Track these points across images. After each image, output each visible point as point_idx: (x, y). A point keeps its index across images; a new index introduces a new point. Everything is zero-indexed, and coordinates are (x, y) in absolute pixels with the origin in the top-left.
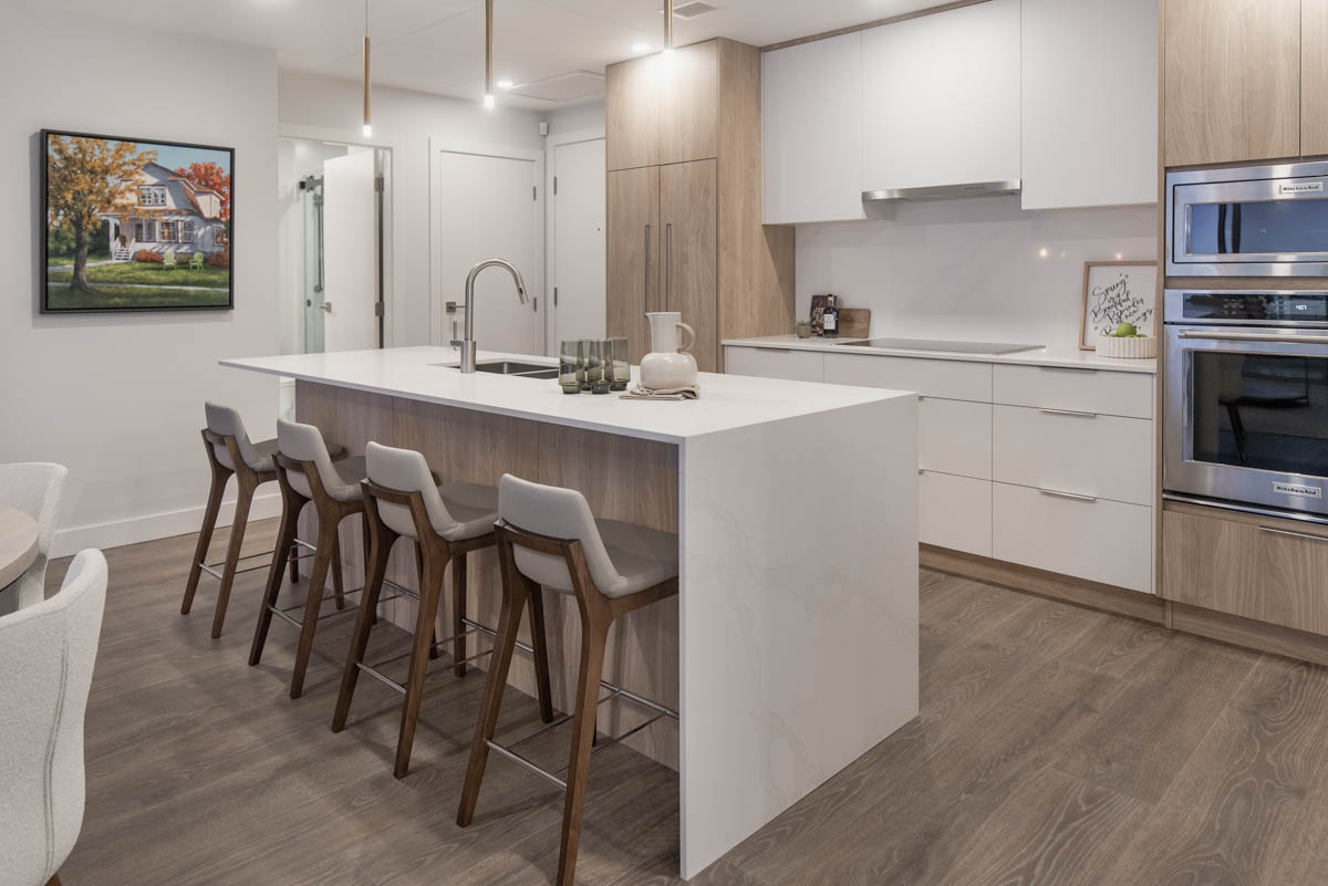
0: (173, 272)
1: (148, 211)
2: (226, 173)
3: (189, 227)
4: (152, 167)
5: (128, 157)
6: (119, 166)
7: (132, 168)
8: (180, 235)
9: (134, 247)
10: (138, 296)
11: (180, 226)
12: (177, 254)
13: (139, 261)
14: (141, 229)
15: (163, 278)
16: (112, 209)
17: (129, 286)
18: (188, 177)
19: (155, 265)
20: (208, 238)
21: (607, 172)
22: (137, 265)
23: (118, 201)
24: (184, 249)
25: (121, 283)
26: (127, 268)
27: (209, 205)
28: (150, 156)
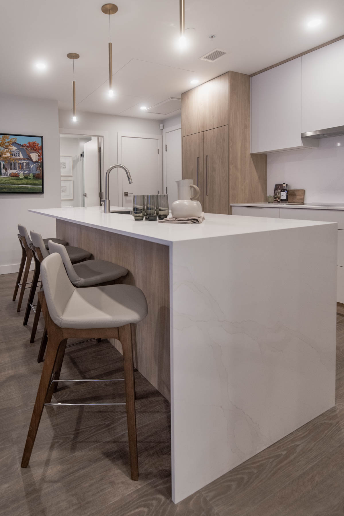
0: (23, 180)
1: (14, 159)
2: (40, 145)
3: (28, 164)
4: (15, 144)
5: (7, 140)
6: (4, 144)
7: (8, 144)
8: (25, 167)
9: (10, 172)
10: (11, 188)
11: (25, 164)
12: (24, 174)
13: (11, 176)
14: (12, 165)
15: (19, 182)
16: (2, 158)
17: (8, 185)
18: (27, 147)
19: (17, 178)
20: (35, 168)
21: (182, 137)
22: (11, 178)
23: (4, 156)
24: (26, 172)
25: (5, 184)
26: (7, 179)
27: (35, 157)
28: (14, 140)
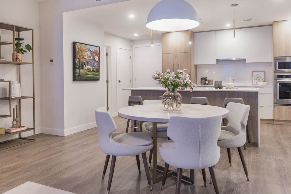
0: (92, 72)
1: (88, 60)
2: (99, 52)
3: (94, 63)
4: (89, 50)
5: (86, 48)
6: (85, 50)
7: (87, 50)
8: (93, 65)
9: (87, 67)
10: (87, 77)
11: (93, 63)
12: (92, 69)
13: (88, 70)
14: (88, 63)
15: (90, 74)
16: (84, 59)
17: (86, 75)
18: (94, 52)
20: (96, 65)
21: (162, 54)
22: (87, 71)
23: (85, 57)
24: (93, 68)
25: (85, 74)
26: (86, 71)
27: (96, 58)
28: (89, 48)
